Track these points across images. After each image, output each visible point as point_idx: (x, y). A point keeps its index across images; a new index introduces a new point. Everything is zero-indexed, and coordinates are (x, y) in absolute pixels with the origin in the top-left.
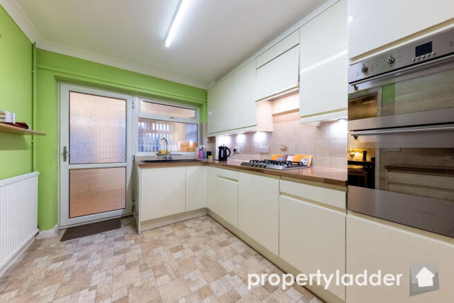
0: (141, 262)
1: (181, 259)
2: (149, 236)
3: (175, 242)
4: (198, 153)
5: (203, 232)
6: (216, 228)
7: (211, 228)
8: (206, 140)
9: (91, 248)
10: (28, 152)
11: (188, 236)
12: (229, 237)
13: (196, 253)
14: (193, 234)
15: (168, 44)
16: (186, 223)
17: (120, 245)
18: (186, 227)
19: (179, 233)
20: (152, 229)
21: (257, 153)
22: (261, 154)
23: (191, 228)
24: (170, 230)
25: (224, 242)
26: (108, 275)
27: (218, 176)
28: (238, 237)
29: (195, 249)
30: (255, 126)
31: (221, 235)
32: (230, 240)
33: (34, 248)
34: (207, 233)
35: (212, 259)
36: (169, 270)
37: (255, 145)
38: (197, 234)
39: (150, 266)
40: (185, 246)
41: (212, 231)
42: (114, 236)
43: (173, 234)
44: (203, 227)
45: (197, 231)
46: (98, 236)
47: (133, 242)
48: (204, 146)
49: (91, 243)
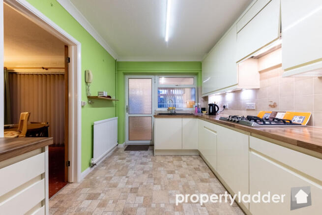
0: (150, 172)
1: (171, 179)
2: (159, 159)
3: (171, 167)
4: (194, 109)
5: (192, 167)
6: (203, 167)
7: (199, 166)
8: (201, 99)
9: (133, 157)
10: (114, 108)
11: (180, 166)
12: (211, 177)
13: (182, 179)
14: (184, 166)
15: (167, 40)
16: (182, 157)
17: (144, 160)
18: (182, 160)
19: (176, 162)
20: (162, 156)
21: (244, 109)
22: (248, 110)
23: (184, 161)
24: (171, 159)
25: (206, 179)
26: (135, 173)
27: (205, 127)
28: (219, 180)
29: (182, 176)
30: (237, 84)
31: (205, 173)
32: (211, 179)
33: (116, 151)
34: (194, 168)
35: (191, 187)
36: (162, 183)
37: (242, 102)
38: (186, 166)
39: (154, 176)
40: (176, 172)
41: (199, 168)
42: (143, 154)
43: (172, 162)
44: (193, 163)
45: (188, 165)
46: (138, 152)
47: (150, 159)
48: (199, 104)
49: (134, 155)
